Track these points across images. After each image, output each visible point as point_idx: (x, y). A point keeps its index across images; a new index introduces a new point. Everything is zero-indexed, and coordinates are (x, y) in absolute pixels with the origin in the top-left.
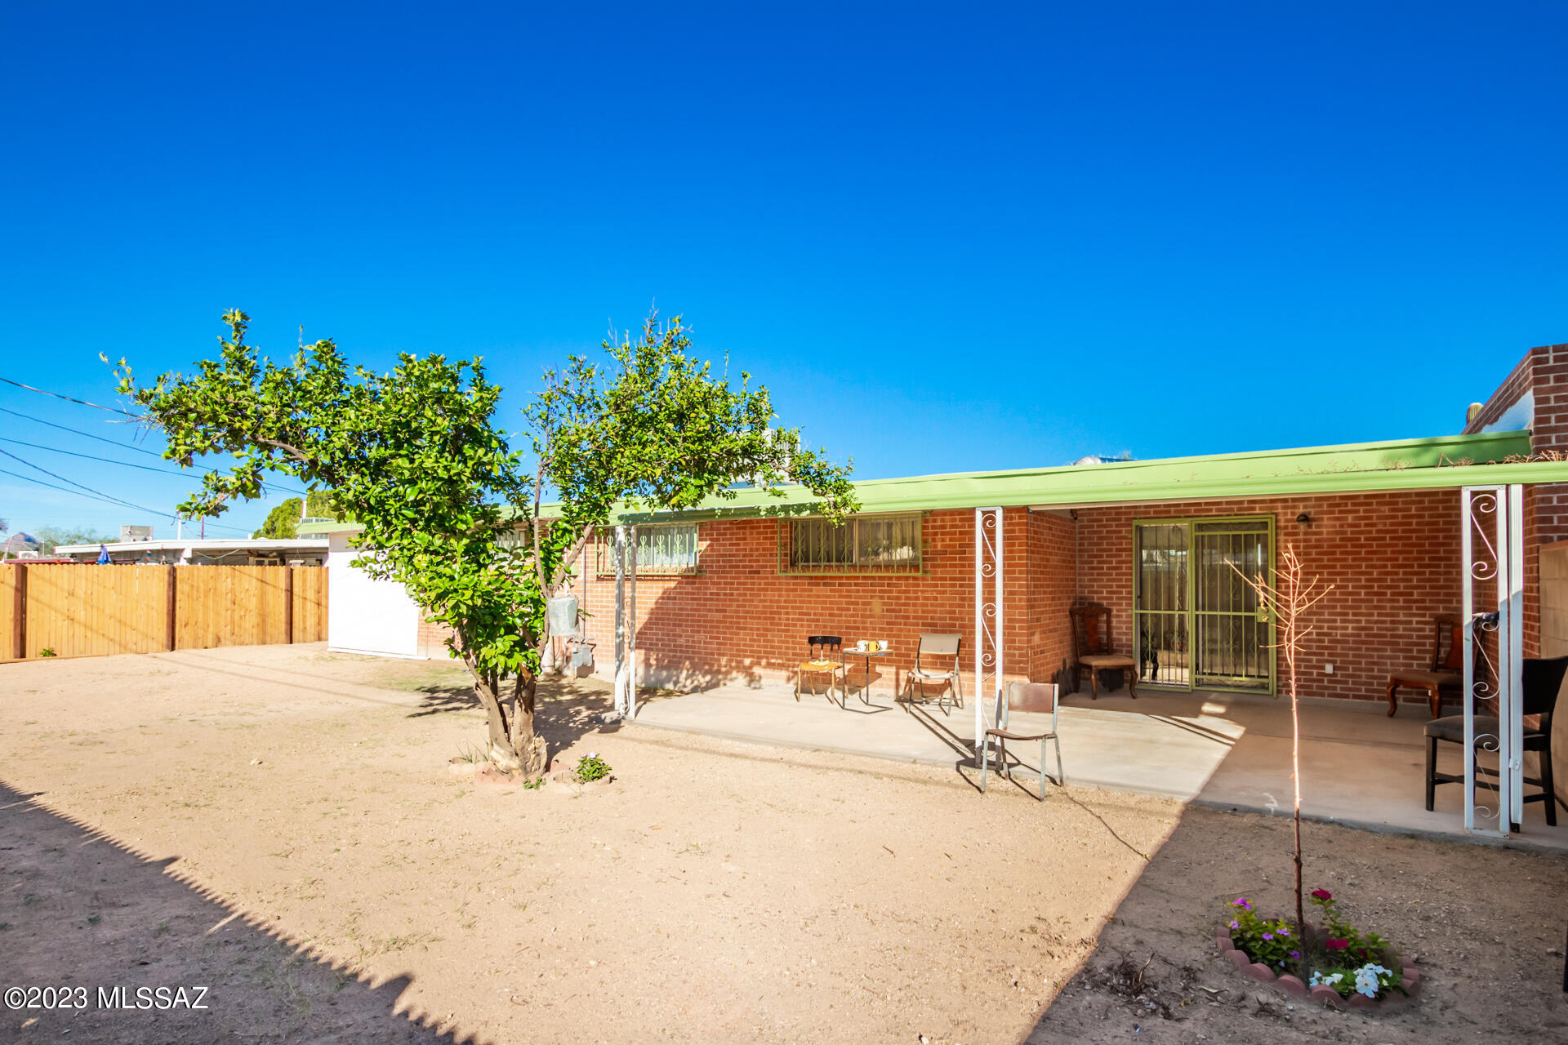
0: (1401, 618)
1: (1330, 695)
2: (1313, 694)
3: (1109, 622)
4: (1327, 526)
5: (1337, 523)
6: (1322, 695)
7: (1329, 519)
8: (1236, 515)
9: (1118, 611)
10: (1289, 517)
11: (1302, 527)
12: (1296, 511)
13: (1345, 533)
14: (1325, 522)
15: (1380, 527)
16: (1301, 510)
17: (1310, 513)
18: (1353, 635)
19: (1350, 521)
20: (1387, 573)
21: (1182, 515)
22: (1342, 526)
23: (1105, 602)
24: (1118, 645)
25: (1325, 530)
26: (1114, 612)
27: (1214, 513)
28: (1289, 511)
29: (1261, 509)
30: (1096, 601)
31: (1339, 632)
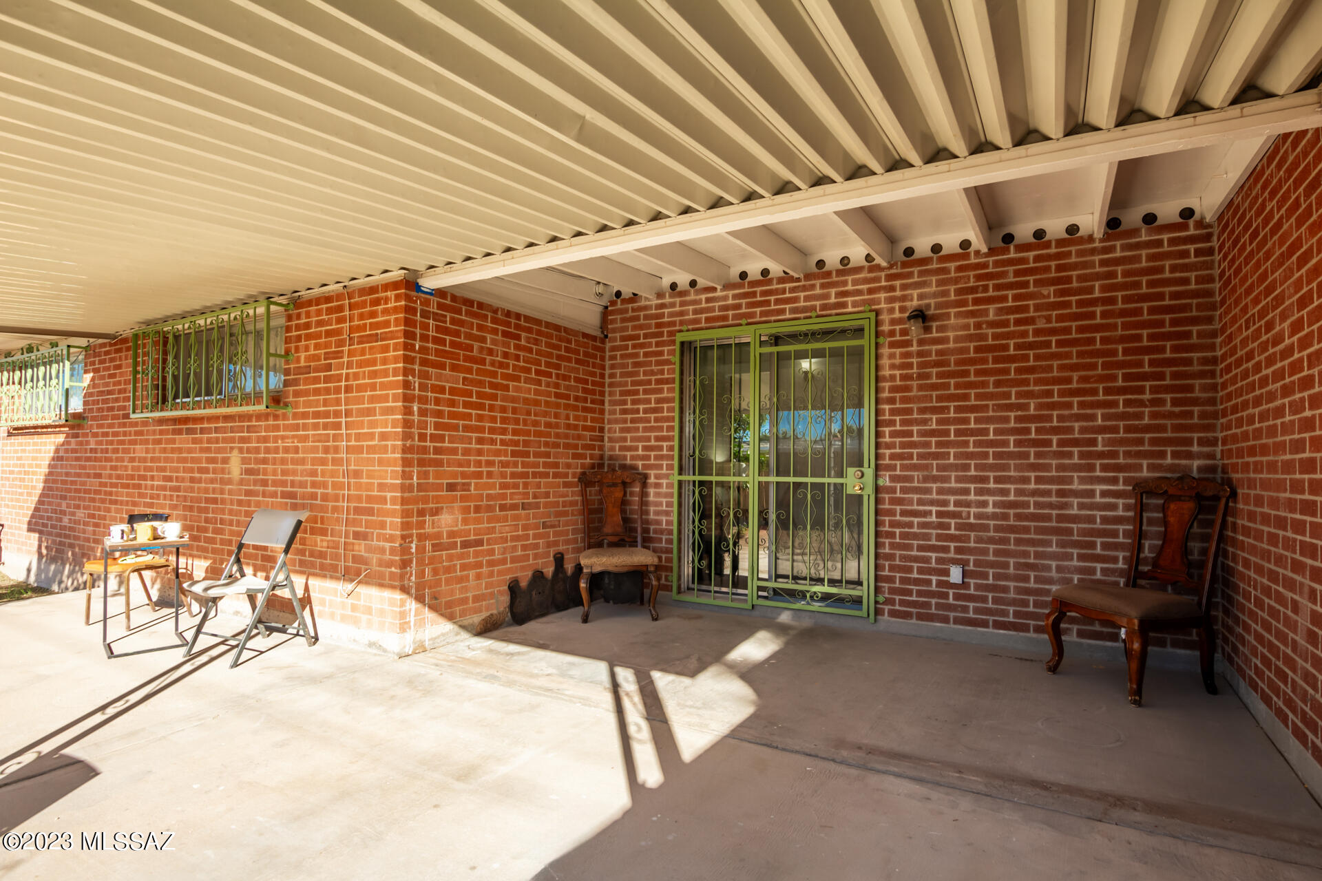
0: (1076, 486)
1: (957, 621)
2: (931, 618)
3: (644, 494)
4: (955, 328)
5: (972, 321)
6: (945, 620)
7: (958, 315)
8: (818, 316)
9: (657, 477)
10: (897, 315)
11: (915, 329)
12: (908, 304)
13: (983, 337)
14: (953, 321)
15: (1041, 324)
16: (915, 303)
17: (928, 306)
18: (994, 516)
19: (992, 316)
20: (1053, 406)
21: (744, 321)
22: (978, 326)
23: (640, 463)
24: (655, 531)
25: (951, 334)
26: (652, 480)
27: (788, 316)
28: (897, 305)
29: (855, 304)
30: (628, 462)
31: (973, 510)
